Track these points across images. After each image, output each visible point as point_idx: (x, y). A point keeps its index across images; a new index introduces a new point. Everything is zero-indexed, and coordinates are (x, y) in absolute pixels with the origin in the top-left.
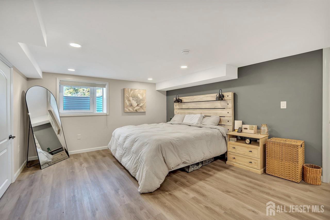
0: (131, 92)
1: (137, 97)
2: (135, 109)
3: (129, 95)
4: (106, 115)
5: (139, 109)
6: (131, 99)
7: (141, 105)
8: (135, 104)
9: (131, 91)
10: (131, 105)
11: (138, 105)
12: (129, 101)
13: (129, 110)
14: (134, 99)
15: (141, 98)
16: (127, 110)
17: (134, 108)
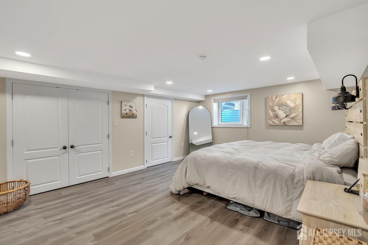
0: (275, 100)
1: (285, 106)
2: (282, 121)
3: (273, 104)
4: (248, 128)
5: (288, 121)
6: (276, 108)
7: (293, 115)
8: (282, 114)
9: (276, 98)
10: (277, 116)
11: (287, 116)
12: (273, 111)
13: (273, 122)
14: (281, 108)
15: (292, 105)
16: (271, 123)
17: (281, 119)
